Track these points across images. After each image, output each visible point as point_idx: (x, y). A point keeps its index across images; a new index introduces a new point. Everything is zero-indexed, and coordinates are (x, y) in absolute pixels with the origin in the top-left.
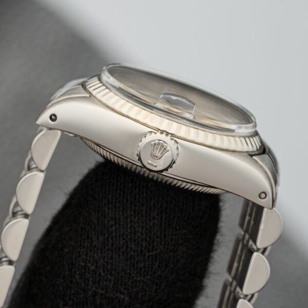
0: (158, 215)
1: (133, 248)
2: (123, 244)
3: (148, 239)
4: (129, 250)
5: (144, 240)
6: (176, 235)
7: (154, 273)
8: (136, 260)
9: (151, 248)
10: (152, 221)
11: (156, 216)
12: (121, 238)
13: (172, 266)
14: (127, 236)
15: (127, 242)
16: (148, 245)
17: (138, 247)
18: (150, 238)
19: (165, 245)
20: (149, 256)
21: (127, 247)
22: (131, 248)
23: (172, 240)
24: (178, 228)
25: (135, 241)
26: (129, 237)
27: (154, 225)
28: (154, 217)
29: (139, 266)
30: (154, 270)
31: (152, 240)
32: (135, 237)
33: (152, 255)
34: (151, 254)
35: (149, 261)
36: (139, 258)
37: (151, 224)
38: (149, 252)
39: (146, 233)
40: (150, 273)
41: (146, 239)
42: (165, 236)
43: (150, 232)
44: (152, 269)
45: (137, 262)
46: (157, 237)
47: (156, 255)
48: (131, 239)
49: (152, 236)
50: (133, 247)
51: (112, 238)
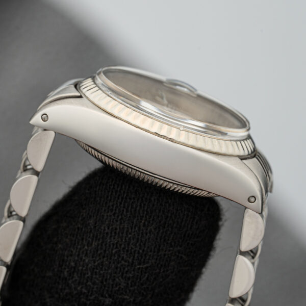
0: (155, 229)
1: (125, 258)
2: (116, 252)
3: (141, 251)
4: (120, 259)
5: (137, 252)
6: (169, 251)
7: (142, 284)
8: (126, 269)
9: (142, 260)
10: (148, 234)
11: (153, 230)
12: (115, 246)
13: (161, 280)
14: (121, 245)
15: (120, 251)
16: (140, 258)
17: (130, 258)
18: (143, 251)
19: (156, 259)
20: (139, 268)
21: (119, 256)
22: (123, 257)
23: (165, 255)
24: (173, 244)
25: (128, 251)
26: (123, 246)
27: (149, 239)
28: (151, 231)
29: (128, 276)
30: (142, 282)
31: (145, 253)
32: (128, 248)
33: (142, 268)
34: (141, 266)
35: (138, 272)
36: (129, 268)
37: (147, 237)
38: (140, 264)
39: (140, 245)
40: (137, 284)
41: (139, 251)
42: (159, 250)
43: (144, 244)
44: (140, 280)
45: (127, 271)
46: (151, 251)
47: (146, 268)
48: (124, 248)
49: (145, 249)
50: (125, 256)
51: (106, 245)
